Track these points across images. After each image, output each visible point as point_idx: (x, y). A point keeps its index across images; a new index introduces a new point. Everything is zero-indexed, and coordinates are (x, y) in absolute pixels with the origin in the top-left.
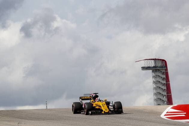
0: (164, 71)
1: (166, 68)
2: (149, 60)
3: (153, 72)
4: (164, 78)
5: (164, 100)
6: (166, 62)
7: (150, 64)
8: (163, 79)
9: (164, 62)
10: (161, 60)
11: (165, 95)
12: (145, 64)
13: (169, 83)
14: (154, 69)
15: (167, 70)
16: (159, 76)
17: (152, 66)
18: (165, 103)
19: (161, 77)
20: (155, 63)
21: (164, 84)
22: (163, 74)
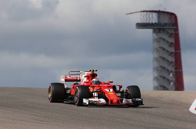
0: (173, 32)
1: (175, 27)
2: (148, 13)
3: (154, 32)
4: (172, 43)
5: (170, 79)
6: (175, 17)
7: (150, 19)
8: (171, 45)
9: (173, 16)
10: (168, 13)
11: (172, 72)
12: (143, 18)
13: (179, 51)
14: (157, 28)
15: (177, 29)
16: (164, 40)
17: (154, 22)
18: (172, 84)
19: (168, 42)
20: (159, 17)
21: (172, 53)
22: (170, 36)
